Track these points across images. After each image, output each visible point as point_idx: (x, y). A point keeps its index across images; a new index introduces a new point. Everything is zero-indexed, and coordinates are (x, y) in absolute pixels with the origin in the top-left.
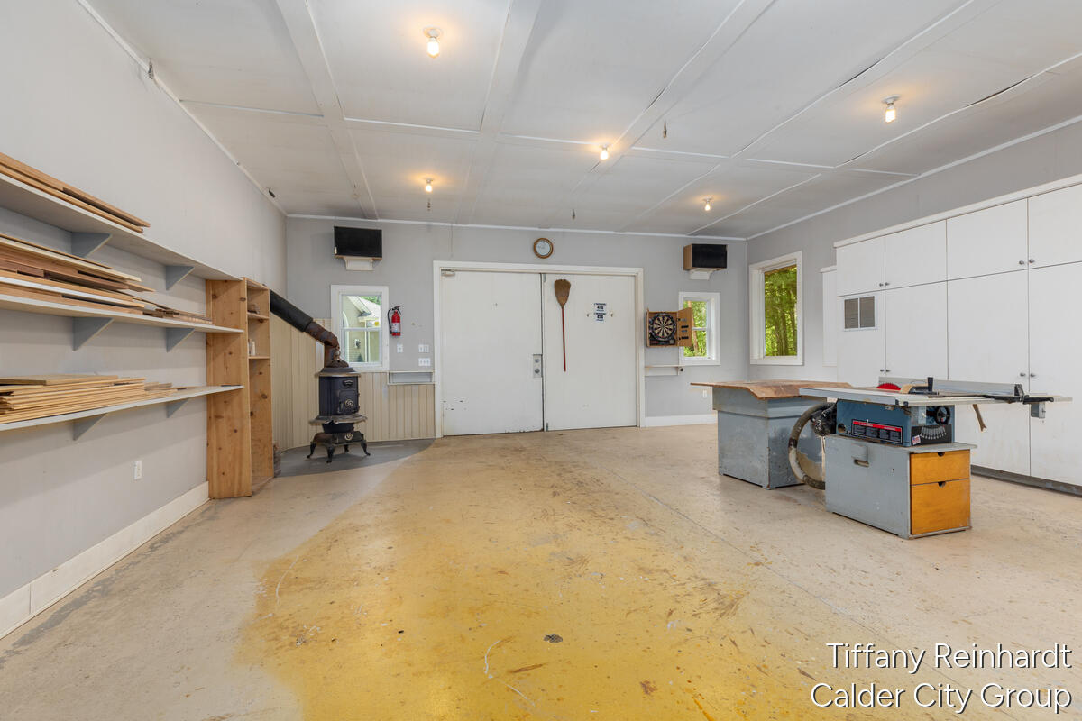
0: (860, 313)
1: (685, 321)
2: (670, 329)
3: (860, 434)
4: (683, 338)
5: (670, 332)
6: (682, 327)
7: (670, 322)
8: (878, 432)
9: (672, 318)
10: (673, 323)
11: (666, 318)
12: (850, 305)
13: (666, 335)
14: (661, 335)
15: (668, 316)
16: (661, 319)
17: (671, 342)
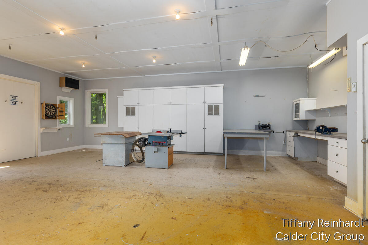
0: (131, 111)
1: (62, 108)
2: (54, 112)
3: (155, 145)
4: (60, 116)
5: (54, 113)
6: (60, 111)
7: (54, 108)
8: (160, 143)
9: (54, 107)
10: (55, 109)
11: (52, 107)
12: (128, 109)
13: (52, 114)
14: (49, 114)
15: (53, 106)
16: (49, 107)
17: (54, 117)
